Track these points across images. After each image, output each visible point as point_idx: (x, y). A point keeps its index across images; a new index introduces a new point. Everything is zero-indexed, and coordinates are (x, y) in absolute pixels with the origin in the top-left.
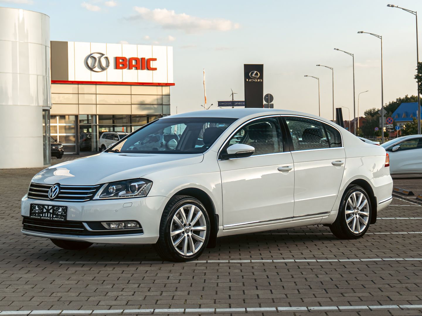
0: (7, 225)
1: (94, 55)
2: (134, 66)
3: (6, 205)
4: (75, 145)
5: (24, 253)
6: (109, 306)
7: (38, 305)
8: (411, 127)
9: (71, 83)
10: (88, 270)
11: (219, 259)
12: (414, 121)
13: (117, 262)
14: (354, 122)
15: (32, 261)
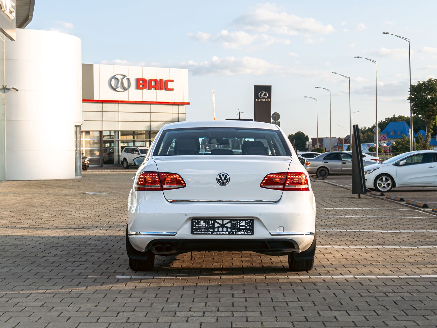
1: (117, 77)
2: (153, 87)
3: (49, 215)
4: (99, 159)
5: (78, 267)
9: (96, 102)
10: (147, 286)
12: (403, 139)
13: (174, 277)
14: (347, 140)
15: (88, 276)
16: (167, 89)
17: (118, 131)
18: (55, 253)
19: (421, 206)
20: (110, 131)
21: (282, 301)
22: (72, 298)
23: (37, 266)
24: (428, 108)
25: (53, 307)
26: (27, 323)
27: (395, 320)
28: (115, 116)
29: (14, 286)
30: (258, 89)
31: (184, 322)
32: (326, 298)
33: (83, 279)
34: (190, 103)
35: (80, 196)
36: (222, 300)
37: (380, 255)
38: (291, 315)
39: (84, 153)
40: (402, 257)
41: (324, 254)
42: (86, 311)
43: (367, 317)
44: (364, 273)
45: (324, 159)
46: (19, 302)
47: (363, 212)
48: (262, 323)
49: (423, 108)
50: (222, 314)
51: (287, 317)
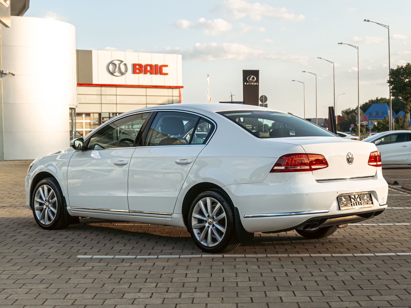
1: (115, 62)
2: (149, 71)
5: (43, 246)
8: (383, 123)
9: (95, 86)
10: (105, 266)
12: (385, 119)
15: (50, 256)
16: (161, 73)
17: (116, 113)
18: (25, 233)
19: (392, 183)
20: (109, 113)
21: (233, 281)
23: (4, 246)
24: (406, 90)
25: (4, 289)
28: (113, 99)
30: (247, 74)
31: (129, 304)
33: (44, 259)
34: (184, 87)
37: (340, 232)
39: (84, 133)
40: (362, 234)
42: (36, 293)
44: (320, 252)
48: (206, 304)
49: (401, 90)
50: (170, 295)
51: (233, 298)
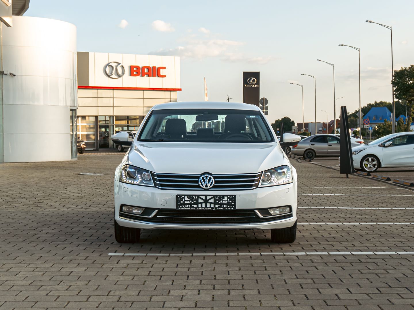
0: (47, 214)
1: (111, 64)
2: (146, 74)
3: (43, 195)
4: (95, 143)
5: (70, 244)
6: (177, 308)
7: (97, 307)
8: (383, 127)
9: (92, 88)
10: (140, 264)
11: (272, 252)
12: (385, 123)
13: (168, 255)
14: (331, 124)
15: (79, 253)
16: (159, 76)
17: (113, 116)
18: (48, 231)
19: (408, 185)
20: (105, 116)
21: (280, 278)
22: (62, 276)
23: (28, 244)
24: (409, 93)
25: (42, 286)
26: (14, 303)
27: (399, 298)
28: (110, 102)
29: (3, 264)
30: (247, 76)
31: (178, 301)
32: (325, 276)
33: (74, 257)
34: (182, 90)
35: (75, 177)
36: (217, 277)
37: (375, 231)
38: (290, 293)
39: (80, 137)
40: (398, 233)
41: (319, 231)
42: (76, 289)
43: (370, 295)
44: (361, 250)
45: (311, 141)
46: (7, 281)
47: (353, 191)
48: (260, 301)
49: (405, 93)
50: (218, 292)
51: (286, 295)
